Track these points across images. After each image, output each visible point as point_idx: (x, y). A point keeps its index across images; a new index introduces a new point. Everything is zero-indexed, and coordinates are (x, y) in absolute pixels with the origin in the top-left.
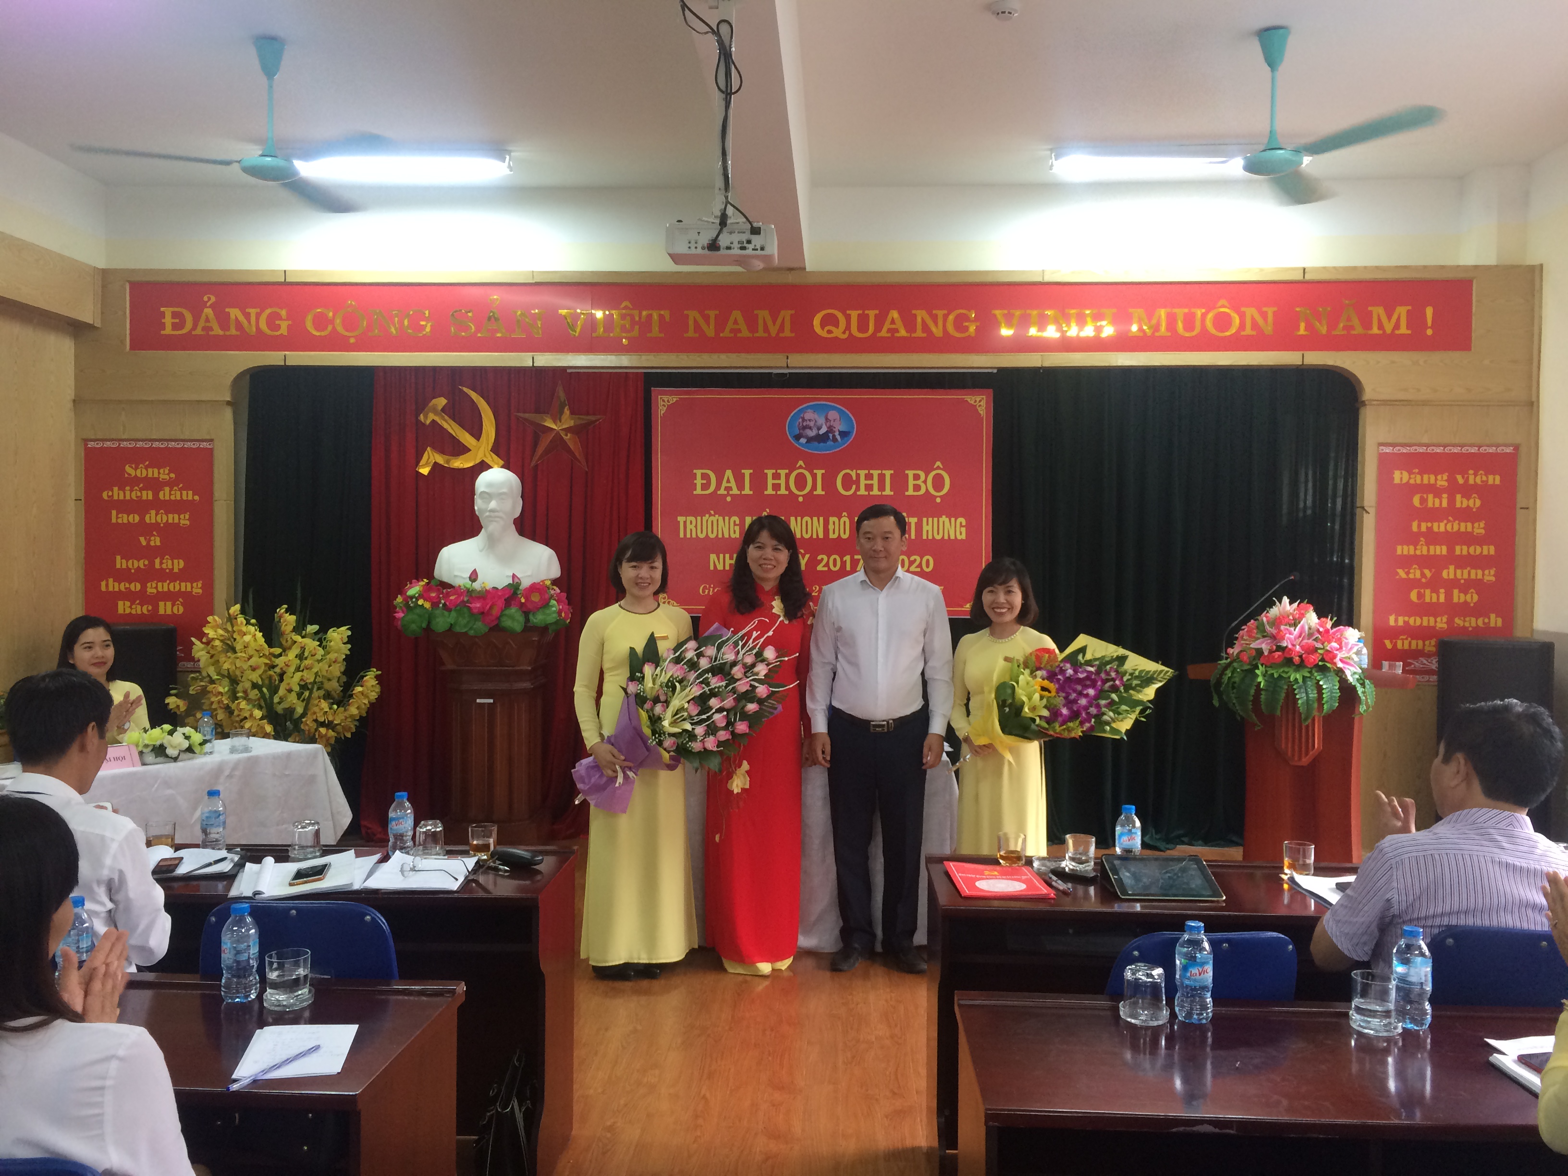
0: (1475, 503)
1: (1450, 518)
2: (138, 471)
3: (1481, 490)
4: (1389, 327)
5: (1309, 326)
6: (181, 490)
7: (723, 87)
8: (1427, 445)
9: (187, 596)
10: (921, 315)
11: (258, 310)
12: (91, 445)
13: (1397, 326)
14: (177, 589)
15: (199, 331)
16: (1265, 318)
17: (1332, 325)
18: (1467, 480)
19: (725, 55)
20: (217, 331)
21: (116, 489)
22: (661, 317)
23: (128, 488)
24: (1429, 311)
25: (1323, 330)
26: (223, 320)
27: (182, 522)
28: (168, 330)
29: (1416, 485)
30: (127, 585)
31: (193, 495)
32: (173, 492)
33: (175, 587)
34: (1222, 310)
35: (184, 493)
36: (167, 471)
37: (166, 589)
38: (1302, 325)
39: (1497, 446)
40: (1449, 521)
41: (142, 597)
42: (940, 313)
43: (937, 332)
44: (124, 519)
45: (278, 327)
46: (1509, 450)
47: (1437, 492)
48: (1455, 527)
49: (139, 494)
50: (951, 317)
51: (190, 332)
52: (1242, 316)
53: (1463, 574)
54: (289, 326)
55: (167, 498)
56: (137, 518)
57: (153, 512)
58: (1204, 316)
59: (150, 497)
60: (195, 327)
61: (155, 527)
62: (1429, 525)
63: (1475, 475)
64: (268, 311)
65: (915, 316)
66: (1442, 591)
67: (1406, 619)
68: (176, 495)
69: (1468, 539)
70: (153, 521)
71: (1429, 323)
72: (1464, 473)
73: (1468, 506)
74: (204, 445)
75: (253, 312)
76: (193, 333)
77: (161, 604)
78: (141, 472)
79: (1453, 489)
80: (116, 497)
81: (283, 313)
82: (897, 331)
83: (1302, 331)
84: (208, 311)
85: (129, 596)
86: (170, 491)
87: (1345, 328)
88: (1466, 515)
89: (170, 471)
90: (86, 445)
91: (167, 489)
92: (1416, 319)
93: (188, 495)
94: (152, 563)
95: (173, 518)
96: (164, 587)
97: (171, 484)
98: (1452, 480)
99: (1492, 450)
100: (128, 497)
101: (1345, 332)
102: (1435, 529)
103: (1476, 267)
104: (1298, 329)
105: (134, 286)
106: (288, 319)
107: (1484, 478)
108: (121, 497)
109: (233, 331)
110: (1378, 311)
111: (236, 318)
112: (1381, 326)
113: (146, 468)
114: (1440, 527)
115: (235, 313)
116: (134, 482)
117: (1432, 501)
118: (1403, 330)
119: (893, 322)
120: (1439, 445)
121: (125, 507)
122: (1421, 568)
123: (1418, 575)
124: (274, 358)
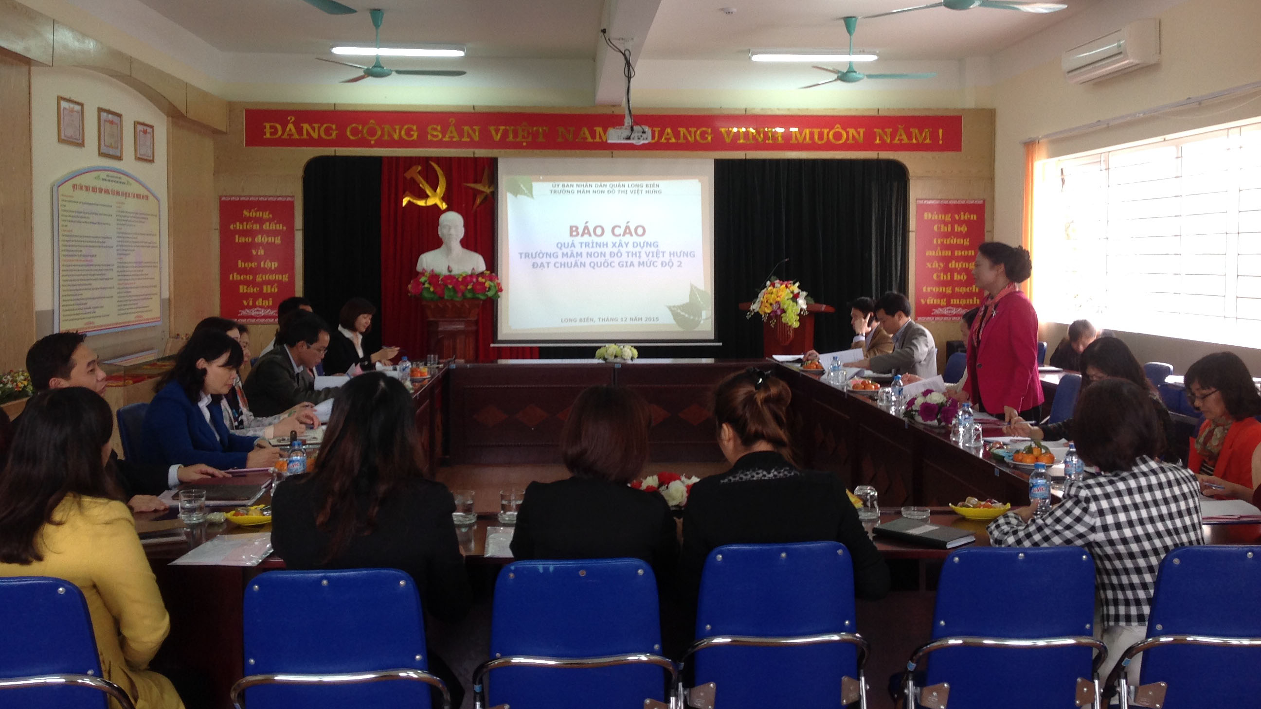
0: (964, 229)
1: (952, 237)
2: (251, 213)
3: (968, 223)
4: (920, 140)
5: (881, 139)
6: (276, 224)
7: (627, 75)
8: (941, 200)
9: (280, 283)
10: (682, 130)
11: (319, 125)
12: (223, 199)
13: (925, 139)
14: (274, 278)
15: (285, 136)
16: (859, 135)
17: (893, 139)
18: (960, 218)
19: (628, 64)
20: (296, 136)
21: (238, 224)
22: (544, 131)
23: (245, 223)
24: (941, 131)
25: (888, 141)
26: (300, 131)
27: (276, 242)
28: (268, 136)
29: (935, 220)
30: (245, 276)
31: (283, 226)
32: (271, 225)
33: (273, 277)
34: (837, 130)
35: (278, 225)
36: (267, 213)
37: (267, 278)
38: (878, 138)
39: (975, 200)
40: (951, 238)
41: (253, 283)
42: (693, 130)
43: (691, 139)
44: (243, 240)
45: (331, 135)
46: (981, 202)
47: (946, 224)
48: (954, 241)
49: (251, 226)
50: (698, 132)
51: (280, 137)
52: (848, 133)
53: (959, 265)
54: (337, 134)
55: (268, 228)
56: (250, 240)
57: (260, 237)
58: (828, 133)
59: (258, 227)
60: (283, 134)
61: (261, 244)
62: (942, 240)
63: (964, 214)
64: (325, 126)
65: (680, 132)
66: (949, 274)
67: (932, 288)
68: (273, 227)
69: (962, 247)
70: (260, 241)
71: (941, 138)
72: (959, 214)
73: (961, 231)
74: (289, 199)
75: (316, 126)
76: (283, 137)
77: (265, 288)
78: (253, 214)
79: (953, 222)
80: (238, 228)
81: (334, 127)
82: (670, 139)
83: (878, 141)
84: (291, 126)
85: (247, 283)
86: (270, 224)
87: (899, 140)
88: (959, 235)
89: (269, 213)
90: (220, 199)
91: (268, 224)
92: (934, 136)
93: (280, 227)
94: (259, 265)
95: (271, 239)
96: (266, 277)
97: (270, 221)
98: (952, 217)
99: (972, 202)
100: (245, 228)
101: (899, 142)
102: (945, 242)
103: (964, 109)
104: (876, 140)
105: (247, 111)
106: (336, 130)
107: (969, 216)
108: (241, 228)
109: (305, 136)
110: (915, 131)
111: (307, 130)
112: (916, 139)
113: (256, 212)
114: (947, 241)
115: (306, 126)
116: (248, 219)
117: (943, 229)
118: (928, 141)
119: (668, 134)
120: (946, 200)
121: (244, 233)
122: (938, 262)
123: (937, 266)
124: (329, 151)
